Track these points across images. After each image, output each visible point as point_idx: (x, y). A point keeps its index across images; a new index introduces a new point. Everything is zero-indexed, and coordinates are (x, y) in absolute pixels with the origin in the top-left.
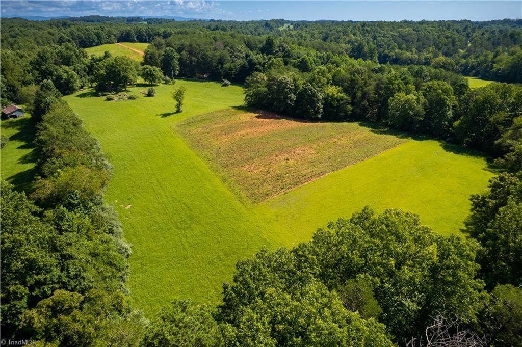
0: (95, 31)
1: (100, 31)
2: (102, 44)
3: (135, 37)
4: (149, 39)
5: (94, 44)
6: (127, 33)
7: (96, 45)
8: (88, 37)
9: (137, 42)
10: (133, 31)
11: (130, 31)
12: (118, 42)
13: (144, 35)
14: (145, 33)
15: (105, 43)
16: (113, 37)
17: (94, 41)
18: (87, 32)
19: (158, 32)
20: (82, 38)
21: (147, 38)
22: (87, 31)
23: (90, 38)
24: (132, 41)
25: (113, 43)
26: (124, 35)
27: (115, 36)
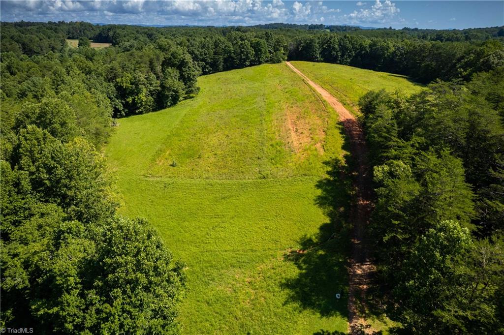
0: (254, 40)
1: (263, 41)
2: (260, 63)
3: (318, 52)
4: (342, 56)
5: (248, 63)
6: (307, 44)
7: (251, 65)
8: (239, 51)
9: (322, 62)
10: (317, 41)
11: (312, 41)
12: (288, 60)
13: (334, 49)
14: (337, 46)
15: (267, 62)
16: (282, 51)
17: (248, 58)
18: (240, 42)
19: (361, 45)
20: (230, 52)
21: (339, 54)
22: (242, 40)
23: (242, 52)
24: (312, 59)
25: (279, 62)
26: (300, 48)
27: (285, 48)
